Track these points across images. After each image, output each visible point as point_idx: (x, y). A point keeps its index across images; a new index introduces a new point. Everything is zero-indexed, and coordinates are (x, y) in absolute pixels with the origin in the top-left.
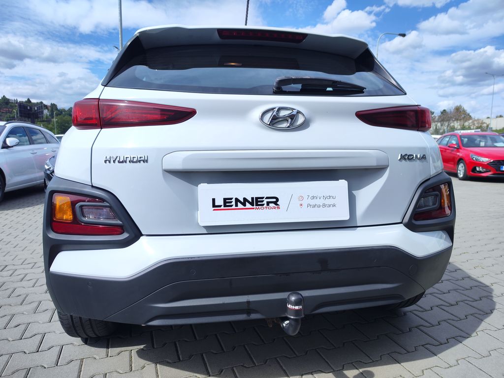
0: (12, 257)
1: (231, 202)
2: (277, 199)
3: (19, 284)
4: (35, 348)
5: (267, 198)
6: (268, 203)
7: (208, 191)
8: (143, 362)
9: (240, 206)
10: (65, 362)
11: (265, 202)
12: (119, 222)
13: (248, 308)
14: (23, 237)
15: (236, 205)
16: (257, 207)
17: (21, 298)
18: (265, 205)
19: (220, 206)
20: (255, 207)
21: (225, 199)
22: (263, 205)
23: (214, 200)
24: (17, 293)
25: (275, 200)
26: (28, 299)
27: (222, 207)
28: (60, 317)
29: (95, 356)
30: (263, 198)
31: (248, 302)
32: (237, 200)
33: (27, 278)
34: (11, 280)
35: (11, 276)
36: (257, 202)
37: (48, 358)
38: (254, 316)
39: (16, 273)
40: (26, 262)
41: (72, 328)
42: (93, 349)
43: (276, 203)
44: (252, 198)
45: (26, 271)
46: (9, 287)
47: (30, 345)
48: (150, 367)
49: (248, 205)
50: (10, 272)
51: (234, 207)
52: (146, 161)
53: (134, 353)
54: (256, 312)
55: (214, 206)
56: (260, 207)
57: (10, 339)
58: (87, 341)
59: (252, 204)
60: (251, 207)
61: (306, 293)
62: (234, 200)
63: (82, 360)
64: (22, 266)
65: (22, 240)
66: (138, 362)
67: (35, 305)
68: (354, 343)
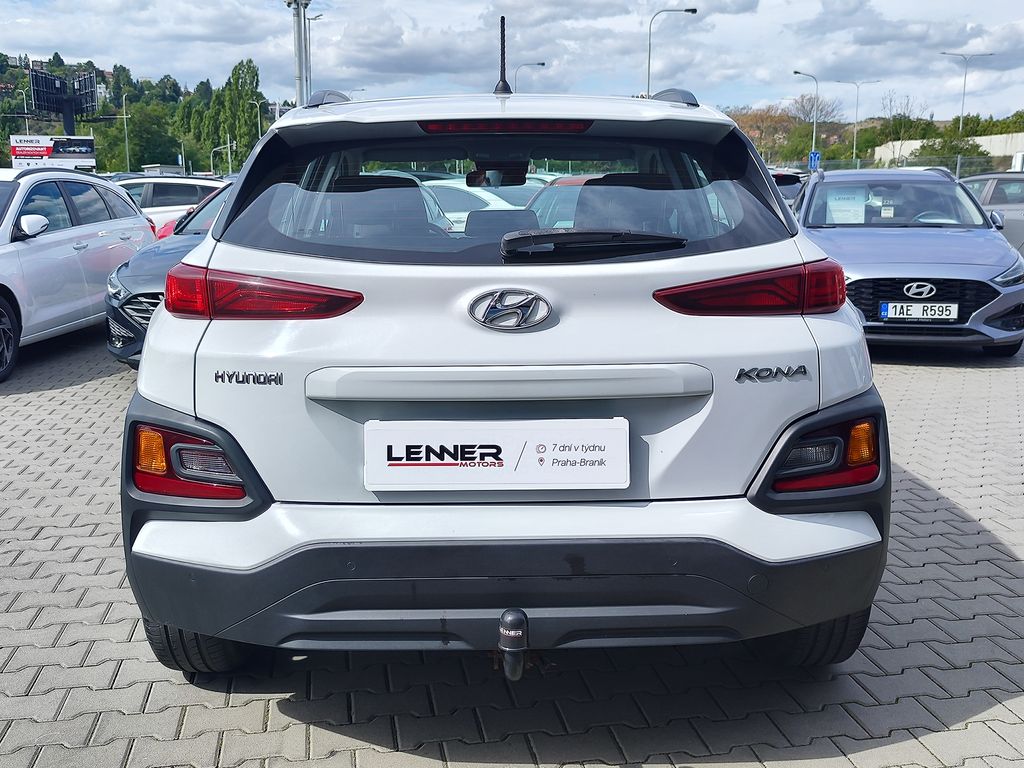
0: (51, 510)
1: (419, 453)
2: (499, 450)
3: (70, 567)
4: (105, 683)
5: (481, 447)
6: (483, 456)
7: (381, 434)
8: (286, 719)
9: (434, 459)
10: (155, 708)
11: (477, 455)
12: (237, 479)
13: (443, 631)
14: (69, 462)
15: (428, 458)
16: (464, 462)
17: (77, 594)
18: (478, 460)
19: (400, 459)
20: (459, 461)
21: (408, 448)
22: (474, 458)
23: (390, 448)
24: (66, 585)
25: (494, 451)
26: (90, 598)
27: (404, 461)
28: (147, 630)
29: (206, 704)
30: (473, 447)
31: (443, 621)
32: (429, 450)
33: (84, 556)
34: (55, 558)
35: (52, 549)
36: (463, 453)
37: (130, 699)
38: (454, 645)
39: (63, 544)
40: (79, 522)
41: (169, 651)
42: (204, 693)
43: (496, 456)
44: (456, 447)
45: (80, 542)
46: (52, 572)
47: (99, 676)
48: (298, 729)
49: (448, 459)
50: (51, 542)
51: (423, 461)
52: (278, 380)
53: (273, 705)
54: (458, 638)
55: (390, 458)
56: (468, 462)
57: (63, 665)
58: (193, 678)
59: (454, 456)
60: (453, 461)
61: (532, 613)
62: (423, 449)
63: (184, 708)
64: (72, 531)
65: (67, 471)
66: (277, 718)
67: (102, 608)
68: (690, 723)
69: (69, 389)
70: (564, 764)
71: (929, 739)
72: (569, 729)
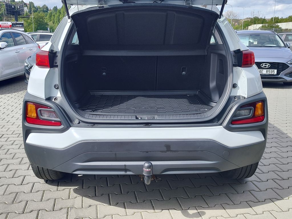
0: (6, 129)
3: (11, 147)
4: (20, 183)
8: (76, 195)
10: (35, 191)
12: (59, 120)
13: (125, 168)
14: (12, 115)
17: (13, 155)
24: (9, 152)
26: (16, 156)
28: (32, 167)
29: (51, 190)
31: (125, 165)
33: (15, 143)
34: (7, 144)
35: (6, 141)
37: (27, 188)
38: (128, 173)
39: (9, 140)
40: (14, 133)
41: (39, 173)
42: (50, 186)
45: (14, 139)
46: (5, 148)
47: (18, 181)
48: (79, 198)
50: (6, 139)
53: (72, 190)
54: (130, 171)
57: (7, 177)
58: (47, 181)
61: (154, 163)
63: (44, 191)
64: (13, 136)
65: (12, 118)
66: (73, 194)
67: (20, 159)
68: (202, 197)
69: (14, 94)
70: (163, 210)
71: (278, 202)
72: (164, 199)
